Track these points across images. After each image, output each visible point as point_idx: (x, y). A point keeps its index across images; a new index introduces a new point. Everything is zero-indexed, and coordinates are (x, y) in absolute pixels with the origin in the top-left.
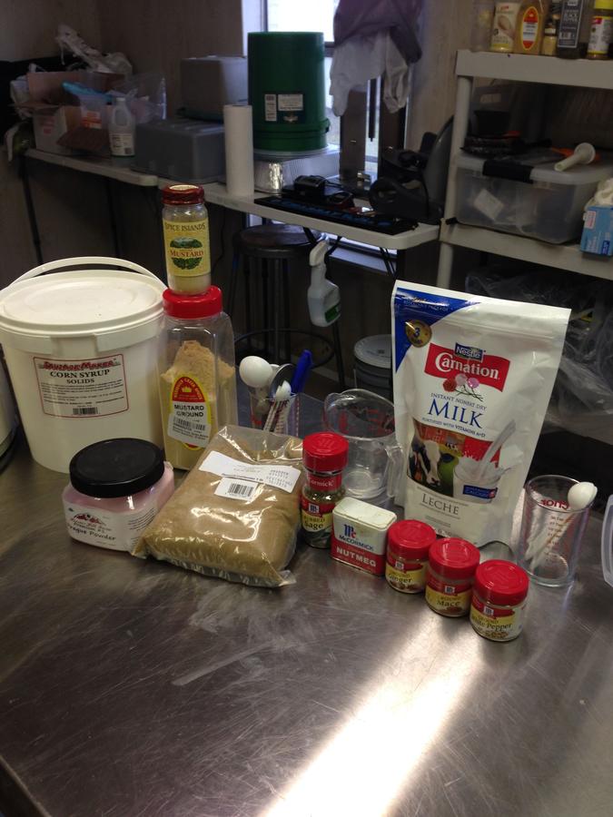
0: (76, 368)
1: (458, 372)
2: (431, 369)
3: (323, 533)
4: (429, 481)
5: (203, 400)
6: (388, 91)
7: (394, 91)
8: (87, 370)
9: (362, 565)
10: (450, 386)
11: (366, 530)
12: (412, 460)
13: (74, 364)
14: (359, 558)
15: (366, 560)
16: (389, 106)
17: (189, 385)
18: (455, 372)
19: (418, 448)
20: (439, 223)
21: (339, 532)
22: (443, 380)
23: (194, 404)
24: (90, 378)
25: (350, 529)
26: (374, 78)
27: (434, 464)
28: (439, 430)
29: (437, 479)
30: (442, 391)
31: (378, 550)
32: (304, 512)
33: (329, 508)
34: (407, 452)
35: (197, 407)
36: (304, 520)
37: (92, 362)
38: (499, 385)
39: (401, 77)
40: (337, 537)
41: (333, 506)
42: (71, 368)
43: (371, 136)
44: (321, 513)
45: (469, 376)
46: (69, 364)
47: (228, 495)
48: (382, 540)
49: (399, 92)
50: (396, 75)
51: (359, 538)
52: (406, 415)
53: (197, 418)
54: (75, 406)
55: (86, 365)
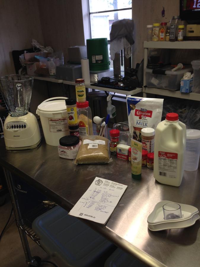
0: (57, 120)
1: (142, 115)
2: (136, 115)
3: (115, 152)
5: (85, 127)
6: (126, 53)
7: (127, 53)
8: (60, 121)
9: (124, 158)
10: (140, 118)
11: (124, 150)
13: (57, 119)
14: (123, 157)
15: (124, 157)
16: (126, 57)
17: (82, 123)
18: (141, 115)
19: (135, 133)
20: (142, 87)
21: (118, 151)
22: (139, 117)
23: (83, 128)
24: (60, 122)
25: (120, 150)
26: (122, 49)
27: (138, 136)
28: (139, 128)
29: (139, 139)
30: (139, 119)
31: (127, 154)
32: (111, 147)
33: (115, 146)
34: (132, 134)
35: (84, 128)
36: (111, 149)
37: (61, 119)
38: (150, 116)
40: (118, 152)
41: (117, 145)
42: (56, 120)
43: (122, 65)
44: (114, 147)
45: (144, 115)
46: (56, 119)
47: (92, 148)
48: (127, 151)
49: (129, 53)
50: (128, 48)
51: (123, 152)
52: (131, 126)
53: (84, 131)
54: (57, 129)
55: (60, 120)
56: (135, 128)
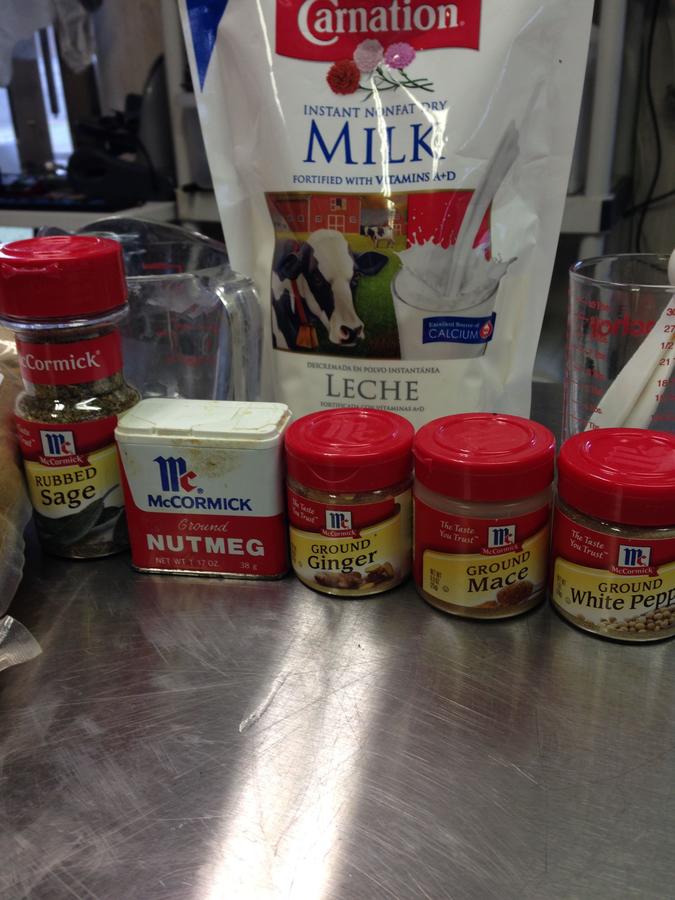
1: (360, 37)
2: (289, 44)
3: (104, 513)
4: (336, 336)
6: (66, 43)
7: (74, 43)
9: (228, 562)
10: (344, 81)
11: (222, 454)
12: (281, 306)
14: (215, 546)
15: (234, 546)
16: (72, 64)
18: (349, 41)
19: (294, 263)
20: (172, 198)
21: (145, 486)
22: (326, 67)
25: (173, 469)
26: (42, 26)
27: (342, 290)
28: (339, 198)
30: (327, 97)
31: (264, 505)
32: (34, 469)
33: (99, 435)
36: (37, 490)
38: (467, 36)
39: (80, 26)
40: (142, 504)
41: (114, 423)
43: (55, 110)
44: (84, 451)
45: (386, 40)
48: (269, 470)
49: (82, 43)
50: (73, 23)
51: (209, 485)
56: (289, 208)
